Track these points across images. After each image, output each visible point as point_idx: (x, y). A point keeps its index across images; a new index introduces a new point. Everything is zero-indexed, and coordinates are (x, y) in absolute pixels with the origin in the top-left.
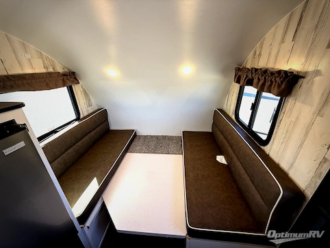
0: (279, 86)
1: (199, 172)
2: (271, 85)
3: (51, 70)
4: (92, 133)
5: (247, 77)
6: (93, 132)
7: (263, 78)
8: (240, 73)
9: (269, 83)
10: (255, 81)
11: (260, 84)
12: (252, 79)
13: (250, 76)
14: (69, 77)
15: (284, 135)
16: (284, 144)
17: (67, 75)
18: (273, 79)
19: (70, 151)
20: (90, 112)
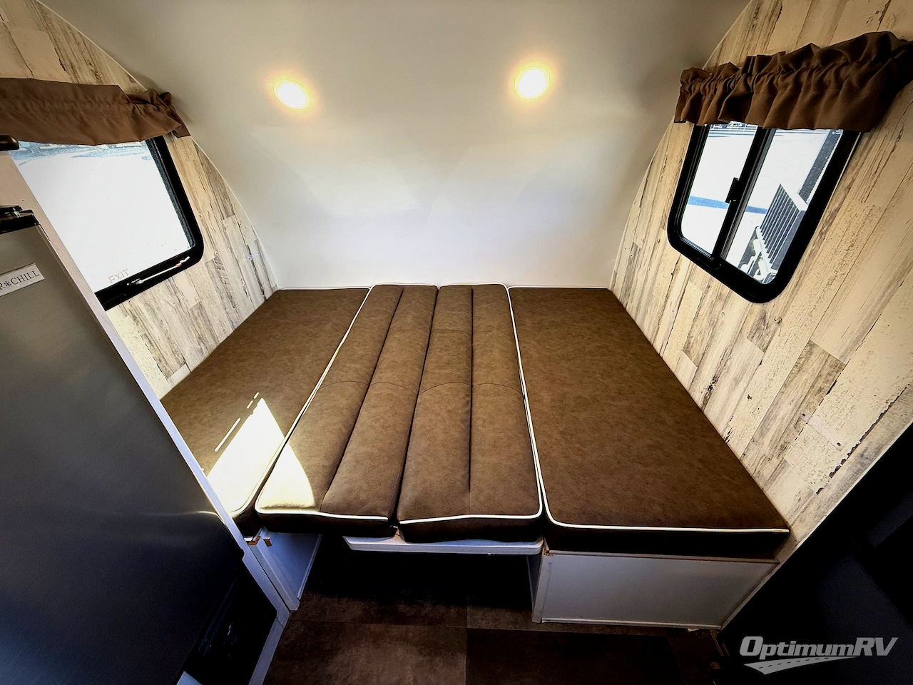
0: (852, 92)
1: (566, 389)
2: (815, 100)
3: (87, 78)
5: (726, 90)
7: (790, 79)
8: (699, 87)
9: (811, 93)
10: (757, 100)
11: (777, 102)
12: (748, 96)
13: (740, 87)
14: (151, 108)
15: (838, 258)
16: (835, 286)
17: (144, 102)
18: (830, 77)
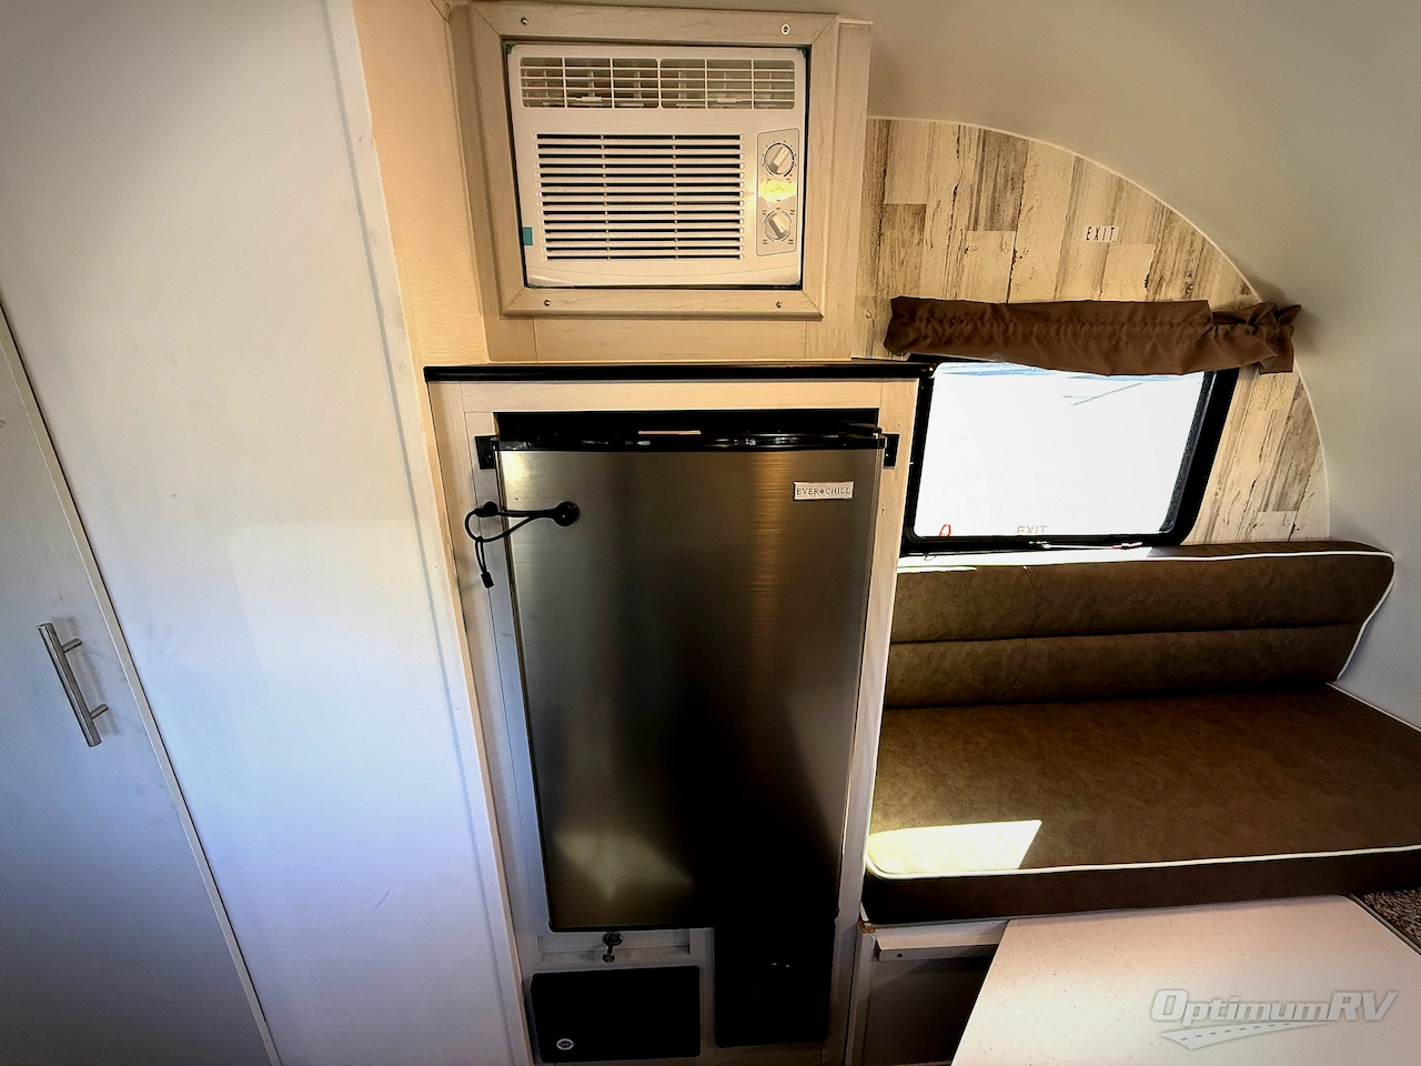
3: (1172, 293)
4: (1190, 638)
6: (1206, 637)
14: (1242, 329)
17: (1235, 321)
19: (1036, 644)
20: (1256, 536)
